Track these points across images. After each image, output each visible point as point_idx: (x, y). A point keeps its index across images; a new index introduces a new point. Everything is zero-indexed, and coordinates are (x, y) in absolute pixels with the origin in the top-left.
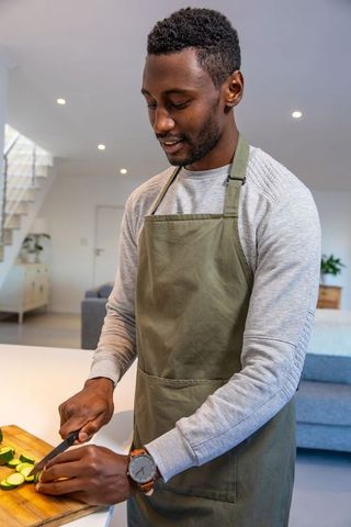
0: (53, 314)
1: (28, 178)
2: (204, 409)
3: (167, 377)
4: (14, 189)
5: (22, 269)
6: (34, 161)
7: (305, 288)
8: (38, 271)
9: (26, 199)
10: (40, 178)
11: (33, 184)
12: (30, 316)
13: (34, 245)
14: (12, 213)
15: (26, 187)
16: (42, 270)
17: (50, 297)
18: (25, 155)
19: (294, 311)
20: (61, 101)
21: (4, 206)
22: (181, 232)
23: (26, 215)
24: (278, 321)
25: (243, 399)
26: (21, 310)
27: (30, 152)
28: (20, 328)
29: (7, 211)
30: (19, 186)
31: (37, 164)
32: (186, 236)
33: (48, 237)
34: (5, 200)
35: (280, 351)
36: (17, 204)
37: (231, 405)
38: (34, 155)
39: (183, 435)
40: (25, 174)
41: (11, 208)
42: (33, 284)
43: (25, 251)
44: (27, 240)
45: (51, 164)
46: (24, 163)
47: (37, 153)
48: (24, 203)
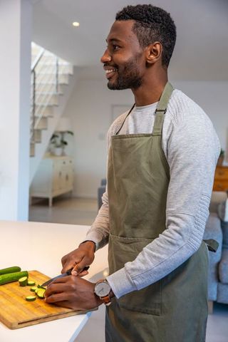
0: (78, 198)
1: (53, 85)
2: (140, 256)
3: (121, 236)
4: (42, 95)
5: (50, 161)
6: (58, 71)
7: (198, 180)
8: (64, 163)
9: (52, 104)
10: (63, 85)
11: (57, 91)
12: (58, 200)
13: (59, 140)
14: (40, 116)
15: (51, 93)
16: (67, 162)
17: (74, 184)
18: (51, 65)
19: (192, 195)
20: (76, 24)
21: (34, 111)
22: (127, 145)
23: (51, 117)
24: (182, 202)
25: (161, 250)
26: (50, 196)
27: (54, 63)
28: (50, 210)
29: (36, 114)
30: (46, 93)
31: (60, 73)
32: (129, 147)
33: (72, 133)
34: (34, 105)
35: (183, 220)
36: (44, 109)
37: (154, 253)
38: (57, 65)
39: (127, 271)
40: (50, 82)
41: (39, 112)
42: (60, 174)
43: (52, 146)
44: (54, 136)
45: (71, 72)
46: (49, 72)
47: (60, 63)
48: (50, 107)
